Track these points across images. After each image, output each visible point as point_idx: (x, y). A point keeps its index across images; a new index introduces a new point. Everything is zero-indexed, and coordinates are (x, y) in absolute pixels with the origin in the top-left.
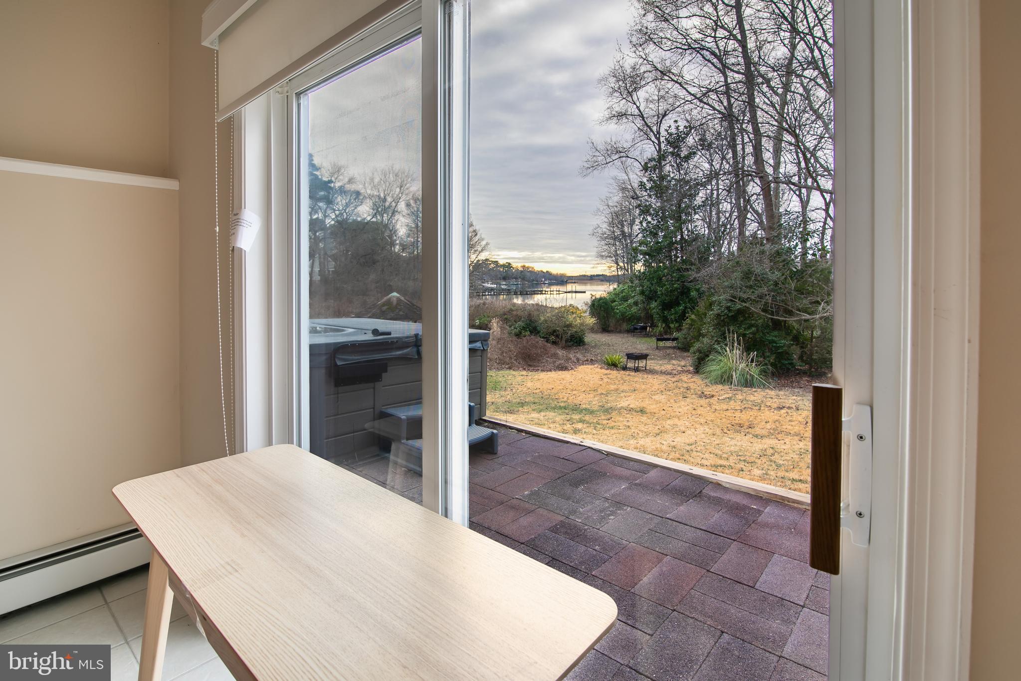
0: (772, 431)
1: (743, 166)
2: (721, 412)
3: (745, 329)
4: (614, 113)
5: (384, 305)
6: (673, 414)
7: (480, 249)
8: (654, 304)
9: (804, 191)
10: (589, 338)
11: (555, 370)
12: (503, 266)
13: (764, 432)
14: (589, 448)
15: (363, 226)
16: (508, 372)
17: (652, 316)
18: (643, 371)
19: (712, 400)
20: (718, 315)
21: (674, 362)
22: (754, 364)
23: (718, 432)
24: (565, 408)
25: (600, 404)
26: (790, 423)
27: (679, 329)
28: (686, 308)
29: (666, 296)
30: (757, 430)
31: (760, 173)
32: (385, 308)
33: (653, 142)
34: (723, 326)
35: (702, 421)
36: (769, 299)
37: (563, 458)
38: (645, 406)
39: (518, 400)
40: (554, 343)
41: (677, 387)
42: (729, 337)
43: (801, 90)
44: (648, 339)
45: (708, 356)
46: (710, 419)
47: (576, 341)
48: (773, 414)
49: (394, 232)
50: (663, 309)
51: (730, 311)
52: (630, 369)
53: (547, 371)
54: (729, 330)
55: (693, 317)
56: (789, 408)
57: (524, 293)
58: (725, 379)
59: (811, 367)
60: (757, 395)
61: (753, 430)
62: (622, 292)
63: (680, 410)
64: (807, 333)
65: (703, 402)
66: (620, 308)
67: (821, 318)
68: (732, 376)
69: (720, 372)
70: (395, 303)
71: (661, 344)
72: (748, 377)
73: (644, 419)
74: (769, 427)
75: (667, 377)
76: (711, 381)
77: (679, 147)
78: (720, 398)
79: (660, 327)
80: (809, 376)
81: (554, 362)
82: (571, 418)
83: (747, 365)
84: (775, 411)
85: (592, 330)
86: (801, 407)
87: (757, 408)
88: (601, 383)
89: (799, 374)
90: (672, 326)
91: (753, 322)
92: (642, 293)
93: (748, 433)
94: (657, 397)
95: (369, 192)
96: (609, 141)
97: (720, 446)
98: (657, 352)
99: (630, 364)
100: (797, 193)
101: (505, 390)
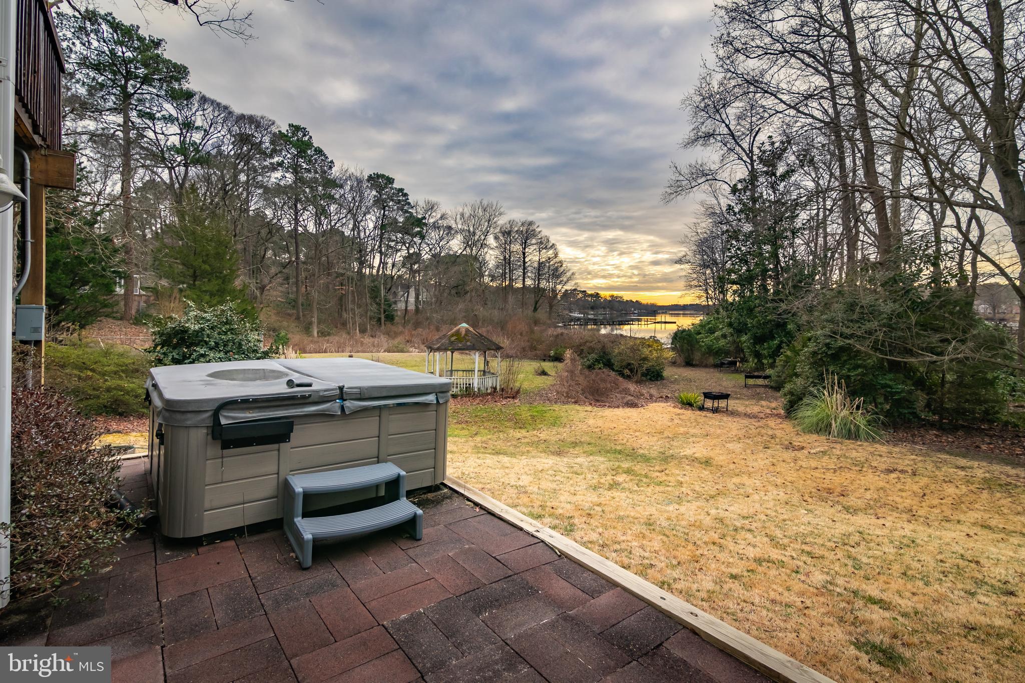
0: (872, 503)
1: (853, 182)
2: (808, 471)
3: (849, 370)
4: (700, 134)
5: (452, 335)
6: (744, 469)
7: (565, 279)
8: (744, 338)
9: (937, 206)
10: (668, 372)
11: (623, 407)
12: (591, 295)
13: (860, 503)
14: (542, 541)
15: (454, 259)
16: (573, 406)
17: (742, 351)
18: (723, 412)
19: (799, 454)
20: (814, 353)
21: (764, 403)
22: (860, 412)
23: (796, 499)
24: (620, 452)
25: (661, 450)
26: (900, 493)
27: (772, 366)
28: (782, 342)
29: (759, 329)
30: (852, 501)
31: (872, 188)
32: (453, 339)
33: (745, 162)
34: (821, 366)
35: (779, 481)
36: (881, 336)
37: (494, 558)
38: (712, 456)
39: (573, 439)
40: (628, 378)
41: (759, 434)
42: (828, 379)
43: (932, 88)
44: (737, 376)
45: (801, 399)
46: (789, 479)
47: (654, 375)
48: (877, 478)
49: (483, 263)
50: (755, 344)
51: (829, 348)
52: (708, 409)
53: (615, 407)
54: (827, 370)
55: (789, 353)
56: (902, 471)
57: (612, 323)
58: (822, 428)
59: (941, 418)
60: (859, 451)
61: (846, 499)
62: (709, 323)
63: (755, 464)
64: (936, 377)
65: (788, 455)
66: (706, 340)
67: (952, 360)
68: (831, 425)
69: (815, 419)
70: (463, 333)
71: (751, 382)
72: (852, 427)
73: (705, 473)
74: (868, 497)
75: (750, 420)
76: (803, 429)
77: (774, 166)
78: (812, 451)
79: (752, 363)
80: (938, 430)
81: (623, 398)
82: (619, 467)
83: (852, 413)
84: (882, 475)
85: (674, 363)
86: (921, 471)
87: (858, 468)
88: (670, 424)
89: (925, 425)
90: (765, 361)
91: (860, 362)
92: (730, 325)
93: (838, 502)
94: (730, 446)
95: (460, 226)
96: (694, 163)
97: (787, 522)
98: (745, 391)
99: (709, 404)
100: (928, 209)
101: (565, 426)
